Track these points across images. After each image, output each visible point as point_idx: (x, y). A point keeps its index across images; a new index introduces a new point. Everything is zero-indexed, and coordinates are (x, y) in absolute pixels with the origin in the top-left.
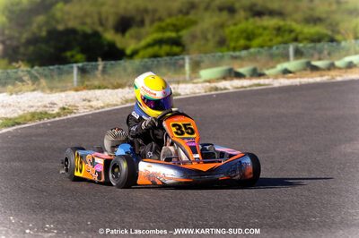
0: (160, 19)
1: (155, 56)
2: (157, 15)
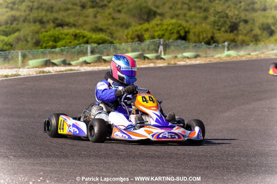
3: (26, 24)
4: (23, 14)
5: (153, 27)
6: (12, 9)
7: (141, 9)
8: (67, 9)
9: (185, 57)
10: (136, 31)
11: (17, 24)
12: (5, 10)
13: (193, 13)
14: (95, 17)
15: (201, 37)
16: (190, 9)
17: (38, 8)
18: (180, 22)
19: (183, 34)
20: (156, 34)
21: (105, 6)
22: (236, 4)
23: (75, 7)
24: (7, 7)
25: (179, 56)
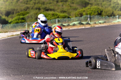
0: (18, 12)
1: (17, 23)
2: (18, 11)
3: (33, 10)
4: (32, 6)
5: (87, 10)
6: (27, 4)
7: (82, 2)
8: (50, 3)
9: (100, 23)
10: (80, 11)
11: (29, 10)
12: (23, 4)
13: (105, 3)
14: (63, 6)
15: (108, 13)
16: (103, 1)
17: (38, 3)
18: (98, 7)
19: (100, 12)
20: (88, 13)
21: (67, 1)
23: (54, 2)
24: (24, 3)
25: (97, 22)
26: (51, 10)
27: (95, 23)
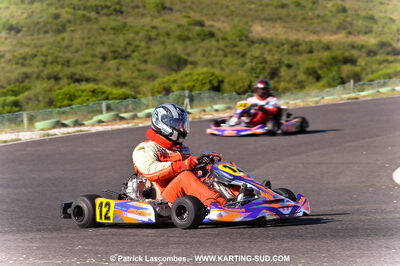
0: (2, 87)
3: (39, 82)
4: (36, 70)
5: (182, 78)
6: (23, 65)
7: (169, 59)
8: (86, 63)
9: (216, 111)
10: (163, 83)
11: (29, 82)
12: (15, 66)
13: (229, 59)
14: (118, 69)
15: (237, 87)
16: (226, 56)
17: (52, 63)
18: (212, 71)
19: (216, 84)
20: (186, 85)
21: (129, 56)
22: (278, 47)
23: (95, 59)
24: (17, 63)
25: (208, 109)
26: (88, 80)
27: (204, 111)
